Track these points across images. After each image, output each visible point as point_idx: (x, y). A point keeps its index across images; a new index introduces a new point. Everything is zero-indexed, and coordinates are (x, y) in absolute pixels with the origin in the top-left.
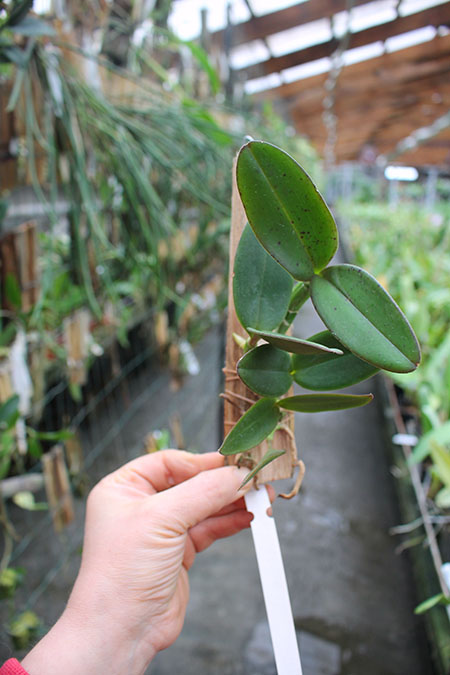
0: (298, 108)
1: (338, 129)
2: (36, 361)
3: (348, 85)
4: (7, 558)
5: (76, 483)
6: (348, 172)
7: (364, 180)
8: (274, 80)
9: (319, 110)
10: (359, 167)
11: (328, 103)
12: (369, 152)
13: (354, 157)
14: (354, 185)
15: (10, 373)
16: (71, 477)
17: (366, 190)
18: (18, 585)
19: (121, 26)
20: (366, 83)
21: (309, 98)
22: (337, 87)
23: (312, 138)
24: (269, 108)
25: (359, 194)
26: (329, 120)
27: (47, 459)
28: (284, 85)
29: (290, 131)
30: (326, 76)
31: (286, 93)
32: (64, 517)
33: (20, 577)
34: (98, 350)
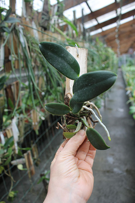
0: (107, 39)
1: (120, 44)
2: (21, 124)
3: (122, 30)
4: (12, 188)
5: (36, 161)
6: (125, 57)
7: (130, 59)
8: (100, 31)
9: (114, 39)
10: (128, 55)
11: (117, 36)
12: (131, 50)
13: (126, 52)
14: (126, 61)
15: (11, 129)
16: (34, 160)
17: (130, 62)
18: (15, 197)
19: (45, 18)
20: (129, 29)
21: (111, 35)
22: (119, 31)
23: (112, 48)
24: (97, 39)
25: (128, 63)
26: (117, 42)
27: (25, 155)
28: (103, 32)
29: (105, 46)
30: (115, 28)
31: (104, 34)
32: (31, 172)
33: (16, 194)
34: (43, 118)
